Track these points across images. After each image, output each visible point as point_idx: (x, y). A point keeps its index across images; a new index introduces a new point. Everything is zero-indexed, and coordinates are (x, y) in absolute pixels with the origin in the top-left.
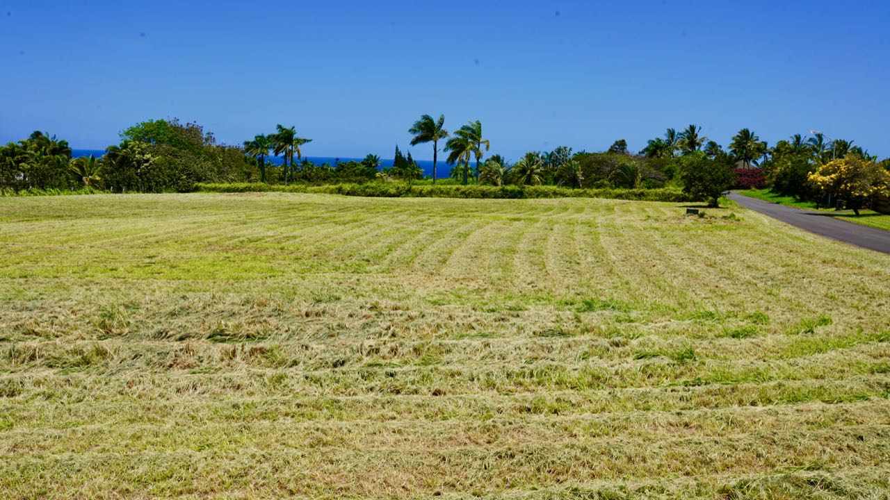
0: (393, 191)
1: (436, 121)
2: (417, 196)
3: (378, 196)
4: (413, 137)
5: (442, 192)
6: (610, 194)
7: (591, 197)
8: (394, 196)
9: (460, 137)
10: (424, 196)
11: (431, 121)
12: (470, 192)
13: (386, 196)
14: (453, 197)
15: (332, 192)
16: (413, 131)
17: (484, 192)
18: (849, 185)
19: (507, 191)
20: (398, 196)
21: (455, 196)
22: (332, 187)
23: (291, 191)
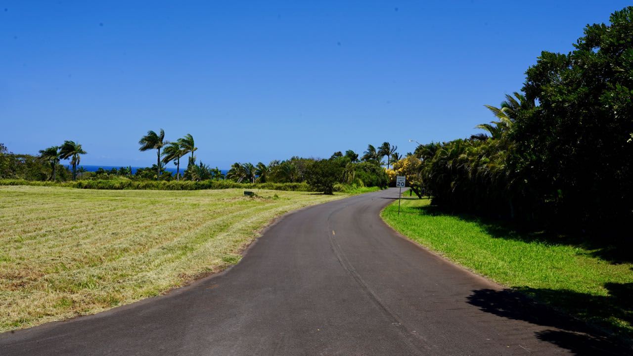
0: (117, 185)
1: (158, 134)
2: (135, 189)
3: (107, 189)
4: (141, 146)
5: (153, 186)
6: (272, 186)
7: (259, 188)
8: (118, 189)
9: (173, 146)
10: (140, 189)
11: (155, 135)
12: (173, 186)
13: (112, 189)
14: (161, 189)
15: (74, 186)
16: (142, 142)
17: (183, 185)
18: (408, 176)
19: (199, 184)
20: (122, 189)
21: (162, 189)
22: (74, 183)
23: (44, 185)
